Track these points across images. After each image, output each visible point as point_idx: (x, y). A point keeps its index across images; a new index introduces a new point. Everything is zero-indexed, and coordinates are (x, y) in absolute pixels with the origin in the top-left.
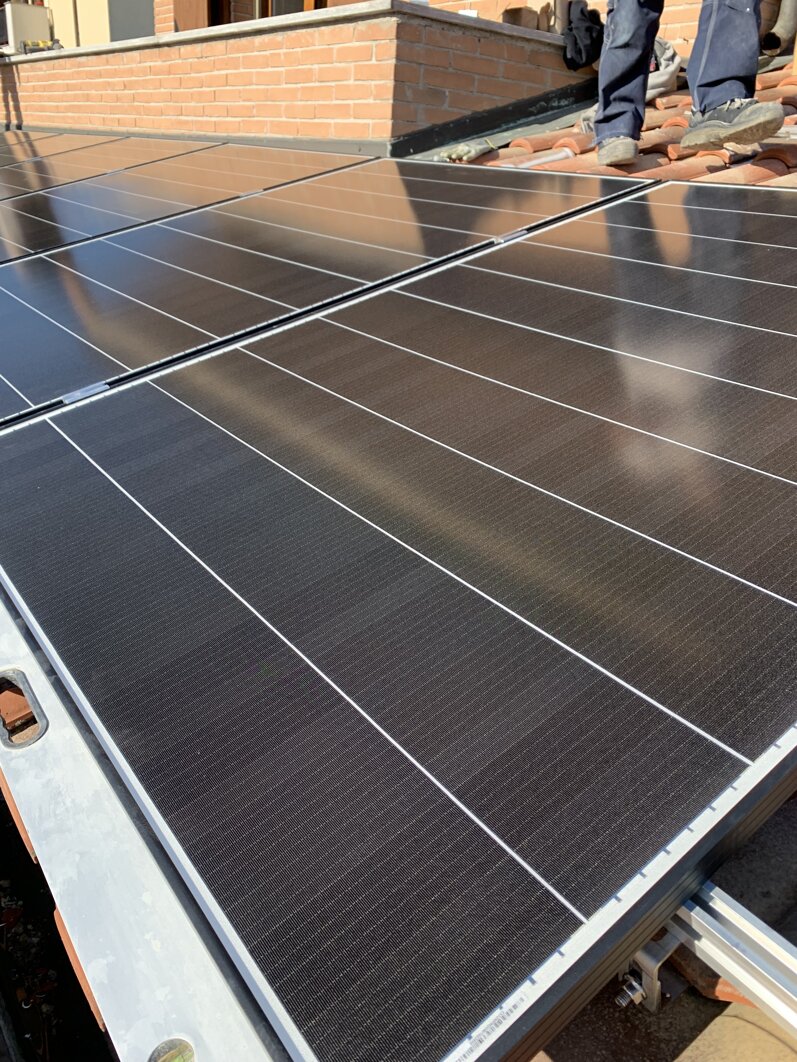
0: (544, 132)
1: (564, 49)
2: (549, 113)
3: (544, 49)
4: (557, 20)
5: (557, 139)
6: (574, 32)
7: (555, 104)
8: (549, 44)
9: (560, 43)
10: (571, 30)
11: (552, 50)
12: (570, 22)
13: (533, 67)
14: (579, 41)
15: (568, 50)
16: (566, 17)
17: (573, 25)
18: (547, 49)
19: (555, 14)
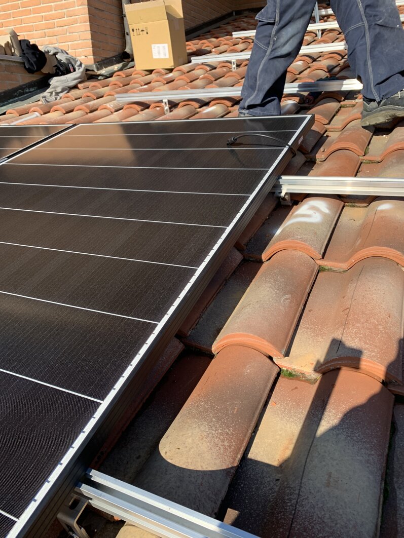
0: (24, 105)
1: (23, 63)
2: (25, 95)
3: (12, 64)
4: (15, 50)
5: (30, 108)
6: (26, 55)
7: (28, 91)
8: (14, 62)
9: (21, 61)
10: (24, 54)
11: (17, 64)
12: (23, 51)
13: (9, 73)
14: (30, 59)
15: (26, 64)
16: (20, 48)
17: (25, 52)
18: (14, 64)
19: (13, 47)
